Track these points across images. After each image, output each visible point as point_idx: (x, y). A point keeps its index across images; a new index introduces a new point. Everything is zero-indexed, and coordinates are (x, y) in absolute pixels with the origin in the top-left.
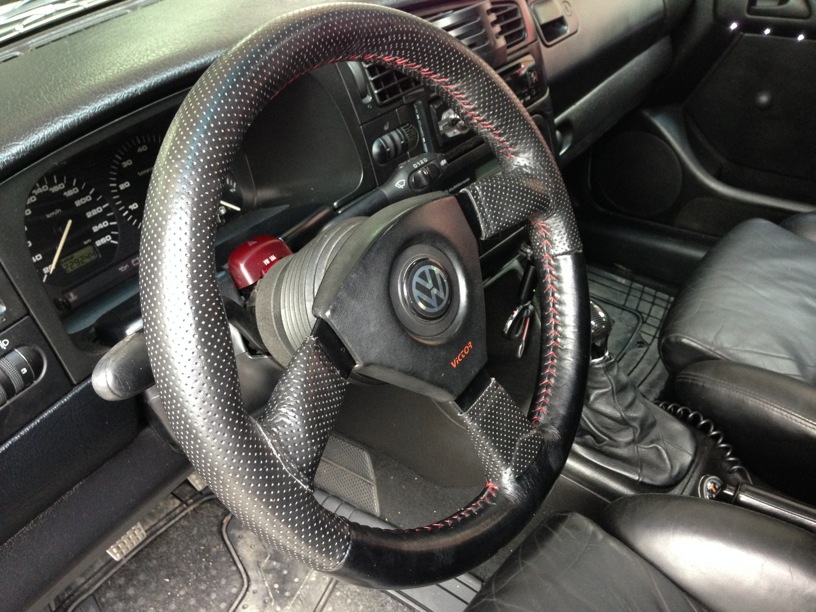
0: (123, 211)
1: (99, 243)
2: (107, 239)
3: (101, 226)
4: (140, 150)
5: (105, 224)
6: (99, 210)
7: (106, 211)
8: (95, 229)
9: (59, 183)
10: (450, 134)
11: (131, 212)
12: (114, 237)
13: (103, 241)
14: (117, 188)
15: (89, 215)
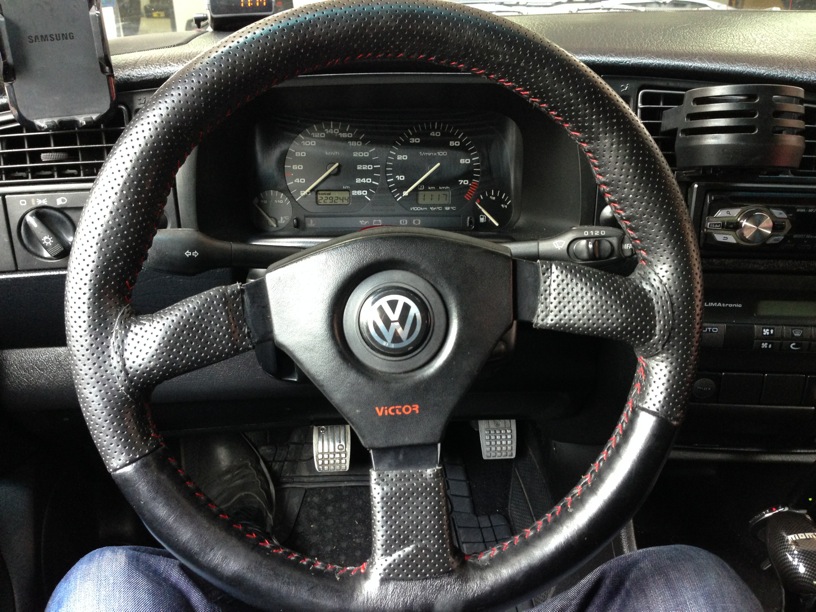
0: (390, 177)
1: (354, 193)
2: (364, 193)
3: (364, 180)
4: (432, 134)
5: (369, 181)
6: (370, 167)
7: (375, 170)
8: (358, 181)
9: (349, 132)
10: (719, 237)
11: (396, 181)
12: (370, 194)
13: (359, 193)
14: (395, 157)
15: (359, 167)
